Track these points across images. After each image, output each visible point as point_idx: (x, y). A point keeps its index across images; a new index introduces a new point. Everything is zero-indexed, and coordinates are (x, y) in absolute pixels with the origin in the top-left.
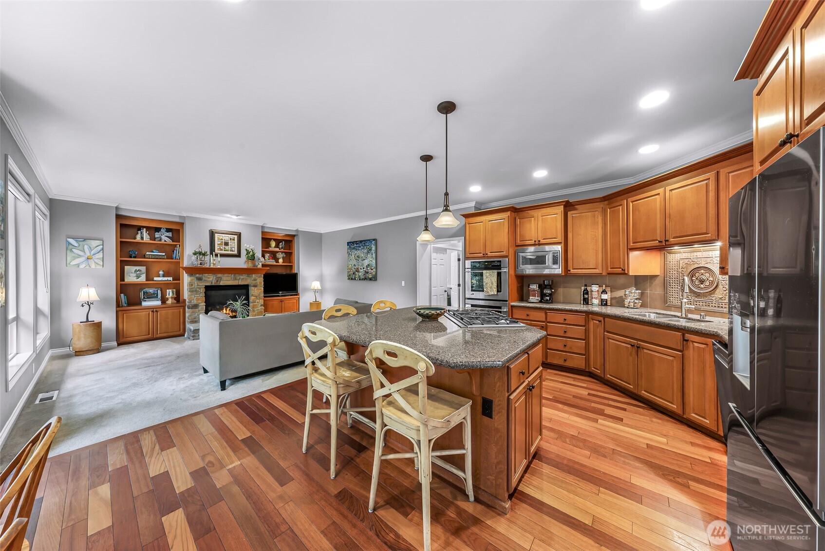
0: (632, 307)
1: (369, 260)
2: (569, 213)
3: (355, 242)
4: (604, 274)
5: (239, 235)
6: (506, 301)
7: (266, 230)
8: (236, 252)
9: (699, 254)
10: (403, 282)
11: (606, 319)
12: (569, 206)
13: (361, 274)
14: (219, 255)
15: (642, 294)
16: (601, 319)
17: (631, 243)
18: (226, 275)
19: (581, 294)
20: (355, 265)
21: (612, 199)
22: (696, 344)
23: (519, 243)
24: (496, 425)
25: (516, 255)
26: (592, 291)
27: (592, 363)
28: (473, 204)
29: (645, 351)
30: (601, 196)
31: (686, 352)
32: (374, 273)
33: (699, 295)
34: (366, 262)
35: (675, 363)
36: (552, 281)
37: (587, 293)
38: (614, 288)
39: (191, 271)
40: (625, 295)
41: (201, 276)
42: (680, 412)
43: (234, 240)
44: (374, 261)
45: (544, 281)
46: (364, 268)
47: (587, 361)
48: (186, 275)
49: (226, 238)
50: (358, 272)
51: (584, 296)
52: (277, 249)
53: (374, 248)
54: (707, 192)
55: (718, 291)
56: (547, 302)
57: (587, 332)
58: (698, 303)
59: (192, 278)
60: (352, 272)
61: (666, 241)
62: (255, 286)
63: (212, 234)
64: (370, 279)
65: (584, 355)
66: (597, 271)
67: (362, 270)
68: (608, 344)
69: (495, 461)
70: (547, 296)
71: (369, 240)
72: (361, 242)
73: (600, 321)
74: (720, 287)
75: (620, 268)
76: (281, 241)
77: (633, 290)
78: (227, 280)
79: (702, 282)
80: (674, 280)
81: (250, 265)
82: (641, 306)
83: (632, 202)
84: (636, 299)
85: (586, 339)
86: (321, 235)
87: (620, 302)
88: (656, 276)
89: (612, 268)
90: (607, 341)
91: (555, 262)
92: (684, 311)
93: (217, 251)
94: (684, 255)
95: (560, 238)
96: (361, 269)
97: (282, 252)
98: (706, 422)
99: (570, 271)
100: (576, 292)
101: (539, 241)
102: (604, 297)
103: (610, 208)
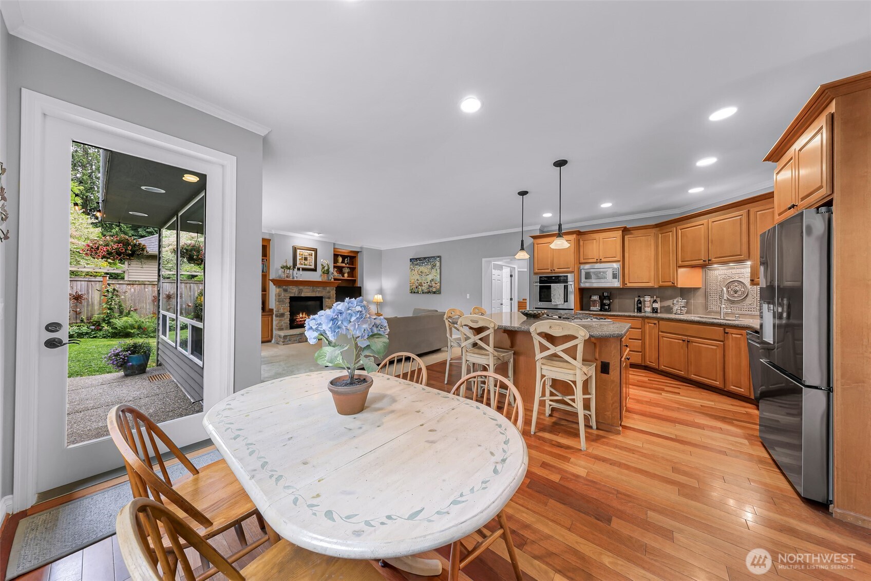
0: (679, 313)
1: (434, 275)
2: (626, 236)
3: (418, 258)
4: (656, 287)
5: (315, 250)
6: (572, 309)
7: (336, 247)
8: (313, 267)
9: (734, 271)
10: (468, 295)
11: (660, 322)
12: (625, 231)
13: (425, 287)
14: (301, 269)
15: (687, 303)
16: (656, 322)
17: (680, 261)
18: (306, 287)
19: (635, 304)
20: (417, 280)
21: (663, 226)
22: (734, 335)
23: (582, 261)
24: (612, 379)
25: (580, 271)
26: (645, 301)
27: (648, 359)
28: (538, 227)
29: (694, 344)
30: (654, 224)
31: (726, 342)
32: (438, 287)
33: (734, 302)
34: (430, 278)
35: (718, 351)
36: (611, 293)
37: (640, 303)
38: (663, 299)
39: (278, 283)
40: (673, 304)
41: (287, 287)
42: (721, 386)
43: (312, 255)
44: (439, 276)
45: (603, 293)
46: (427, 283)
47: (643, 357)
48: (274, 286)
49: (306, 253)
50: (422, 286)
51: (637, 305)
52: (344, 265)
53: (438, 264)
54: (741, 224)
55: (748, 299)
56: (606, 310)
57: (643, 333)
58: (733, 309)
59: (281, 289)
60: (415, 287)
61: (709, 260)
62: (329, 298)
63: (295, 250)
64: (434, 293)
65: (641, 352)
66: (650, 285)
67: (425, 285)
68: (662, 342)
69: (612, 402)
70: (606, 306)
71: (433, 257)
72: (425, 258)
73: (655, 324)
74: (750, 295)
75: (671, 282)
76: (346, 257)
77: (680, 299)
78: (307, 292)
79: (736, 292)
80: (713, 291)
81: (325, 278)
82: (686, 313)
83: (681, 229)
84: (682, 307)
85: (642, 339)
86: (381, 251)
87: (669, 310)
88: (699, 288)
89: (663, 282)
90: (661, 339)
91: (615, 276)
92: (722, 314)
93: (298, 266)
94: (722, 272)
95: (619, 257)
96: (424, 283)
97: (348, 267)
98: (741, 390)
99: (626, 284)
100: (631, 302)
101: (601, 260)
102: (655, 305)
103: (661, 234)
